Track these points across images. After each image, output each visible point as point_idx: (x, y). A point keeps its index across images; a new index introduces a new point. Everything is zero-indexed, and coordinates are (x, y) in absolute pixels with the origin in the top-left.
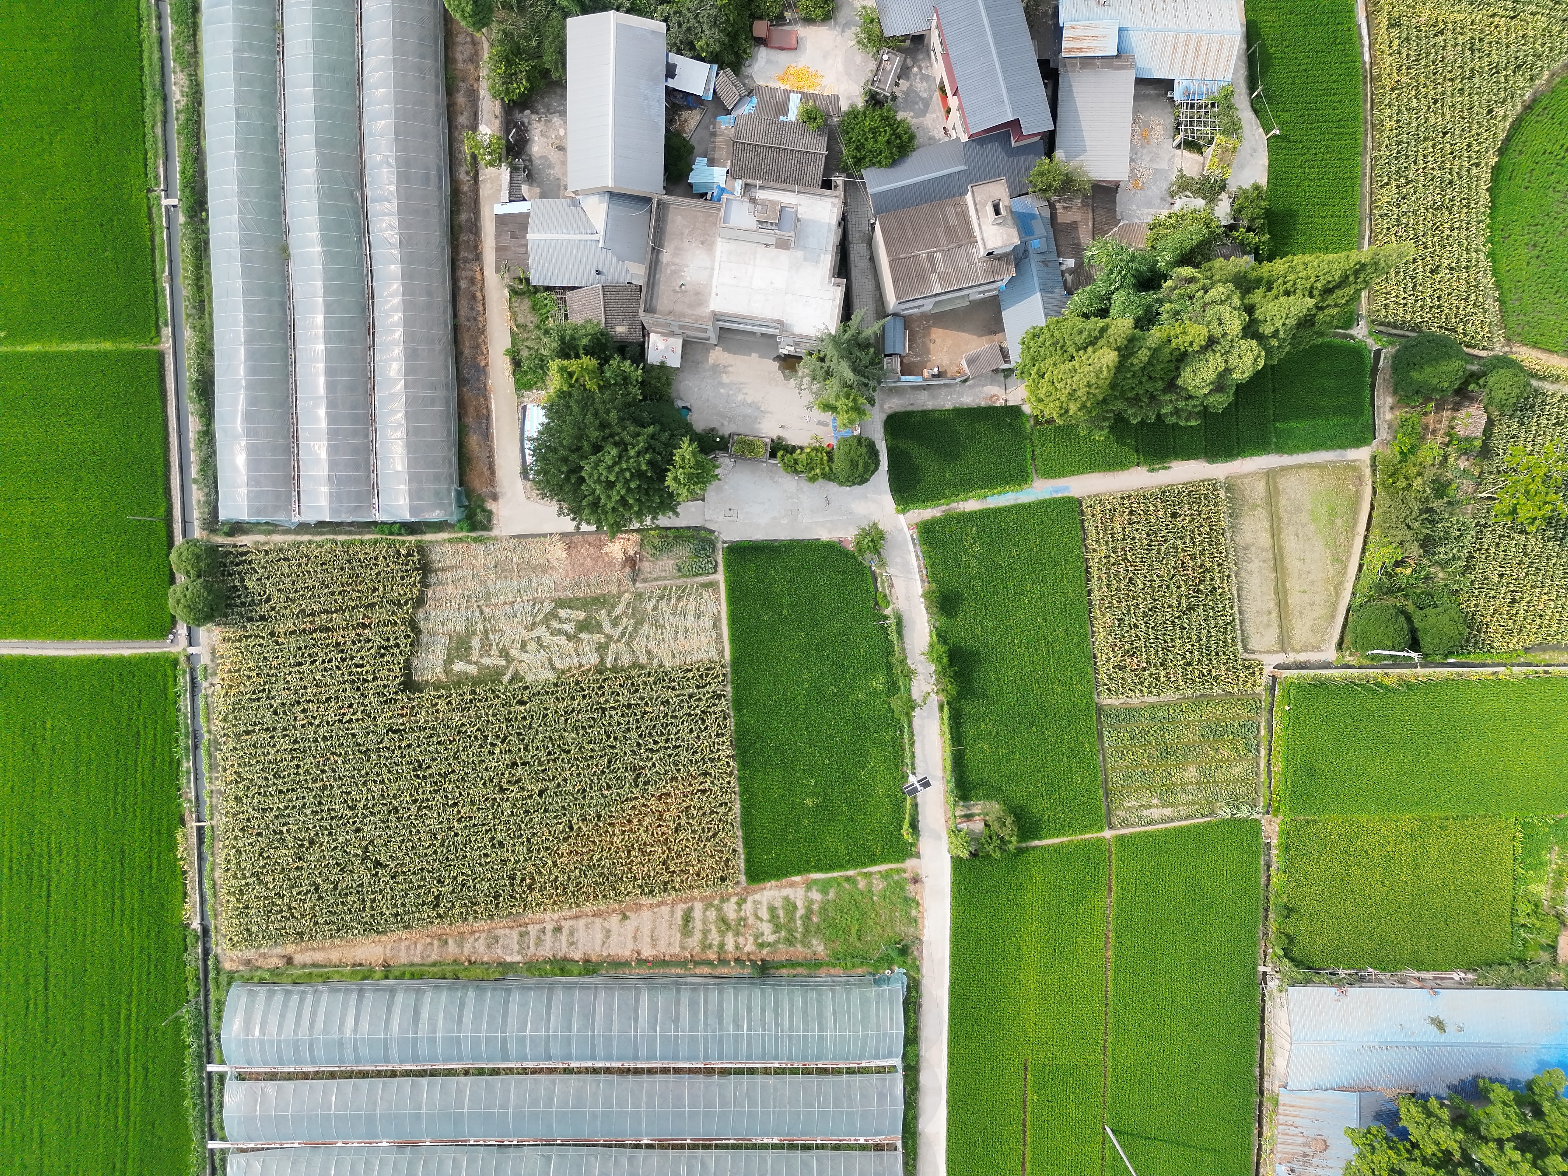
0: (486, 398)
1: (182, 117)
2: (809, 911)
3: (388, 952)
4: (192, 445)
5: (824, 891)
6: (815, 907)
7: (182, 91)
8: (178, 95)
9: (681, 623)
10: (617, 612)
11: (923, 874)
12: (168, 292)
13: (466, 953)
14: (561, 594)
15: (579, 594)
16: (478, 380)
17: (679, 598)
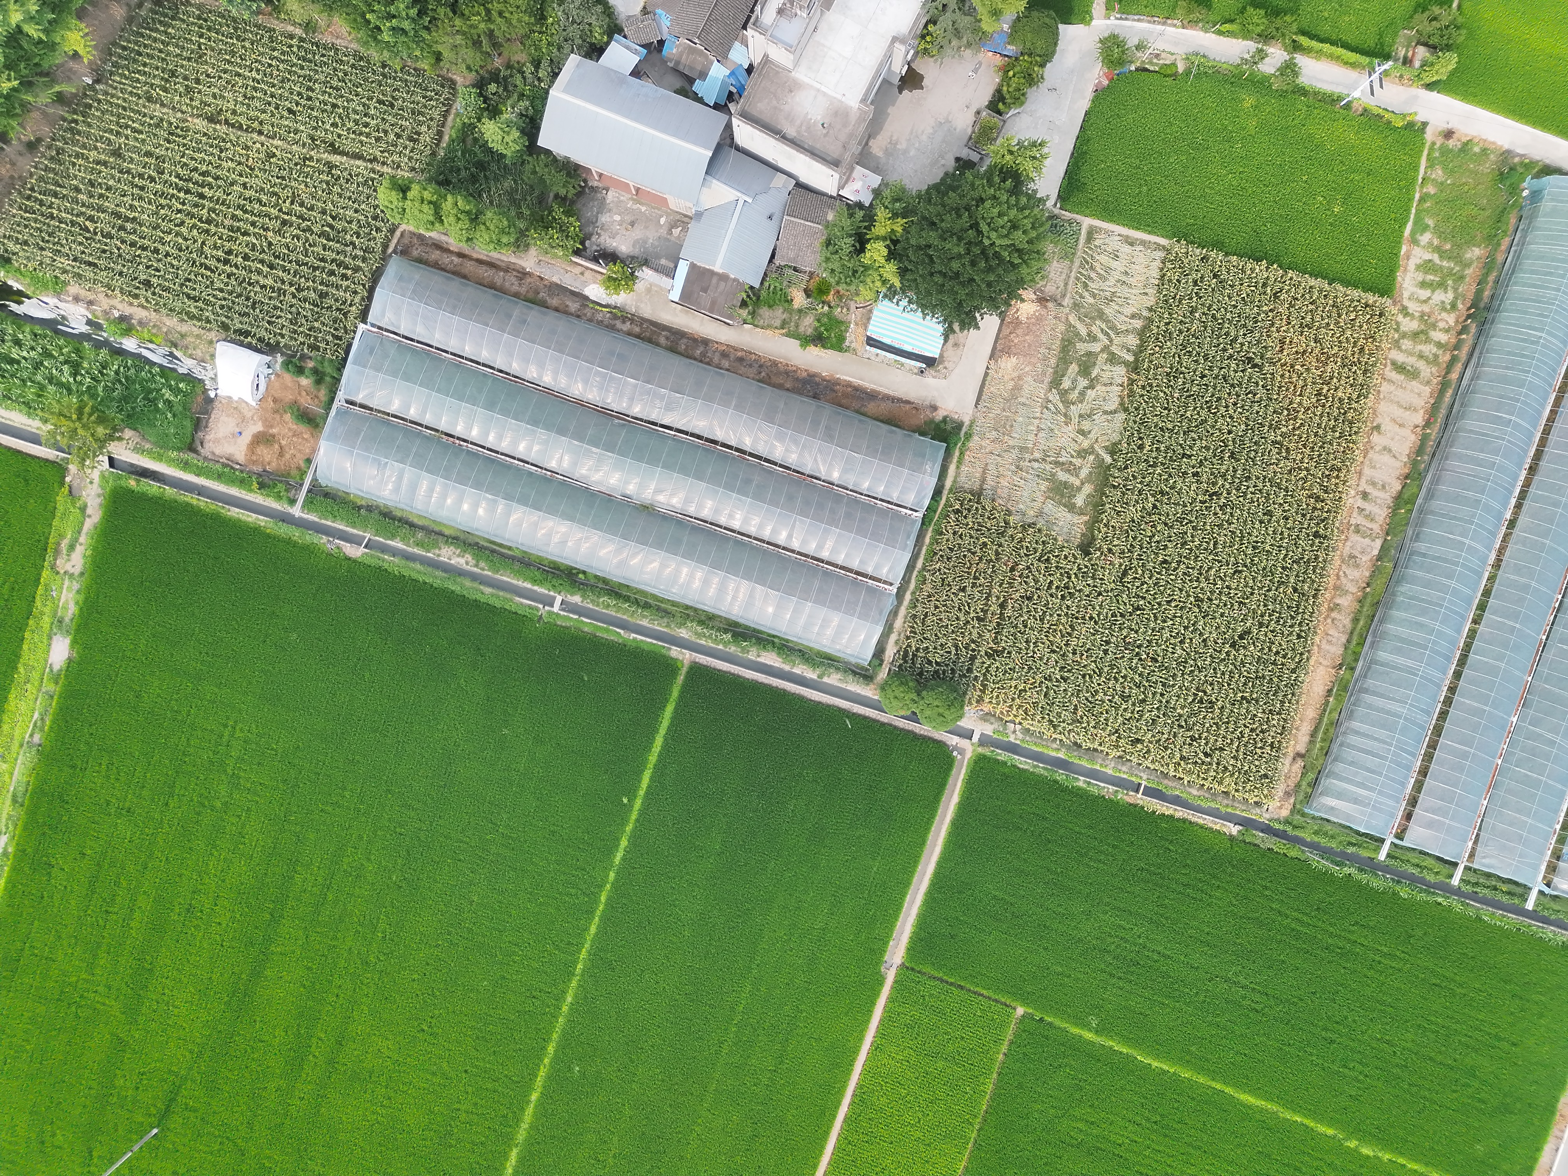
0: (837, 382)
1: (482, 564)
2: (1438, 249)
3: (1325, 663)
4: (787, 668)
5: (1426, 228)
6: (1436, 242)
7: (459, 556)
8: (462, 561)
9: (1116, 275)
10: (1083, 331)
11: (1444, 126)
12: (639, 637)
13: (1354, 590)
14: (1047, 380)
15: (1053, 361)
16: (818, 384)
17: (1092, 268)
